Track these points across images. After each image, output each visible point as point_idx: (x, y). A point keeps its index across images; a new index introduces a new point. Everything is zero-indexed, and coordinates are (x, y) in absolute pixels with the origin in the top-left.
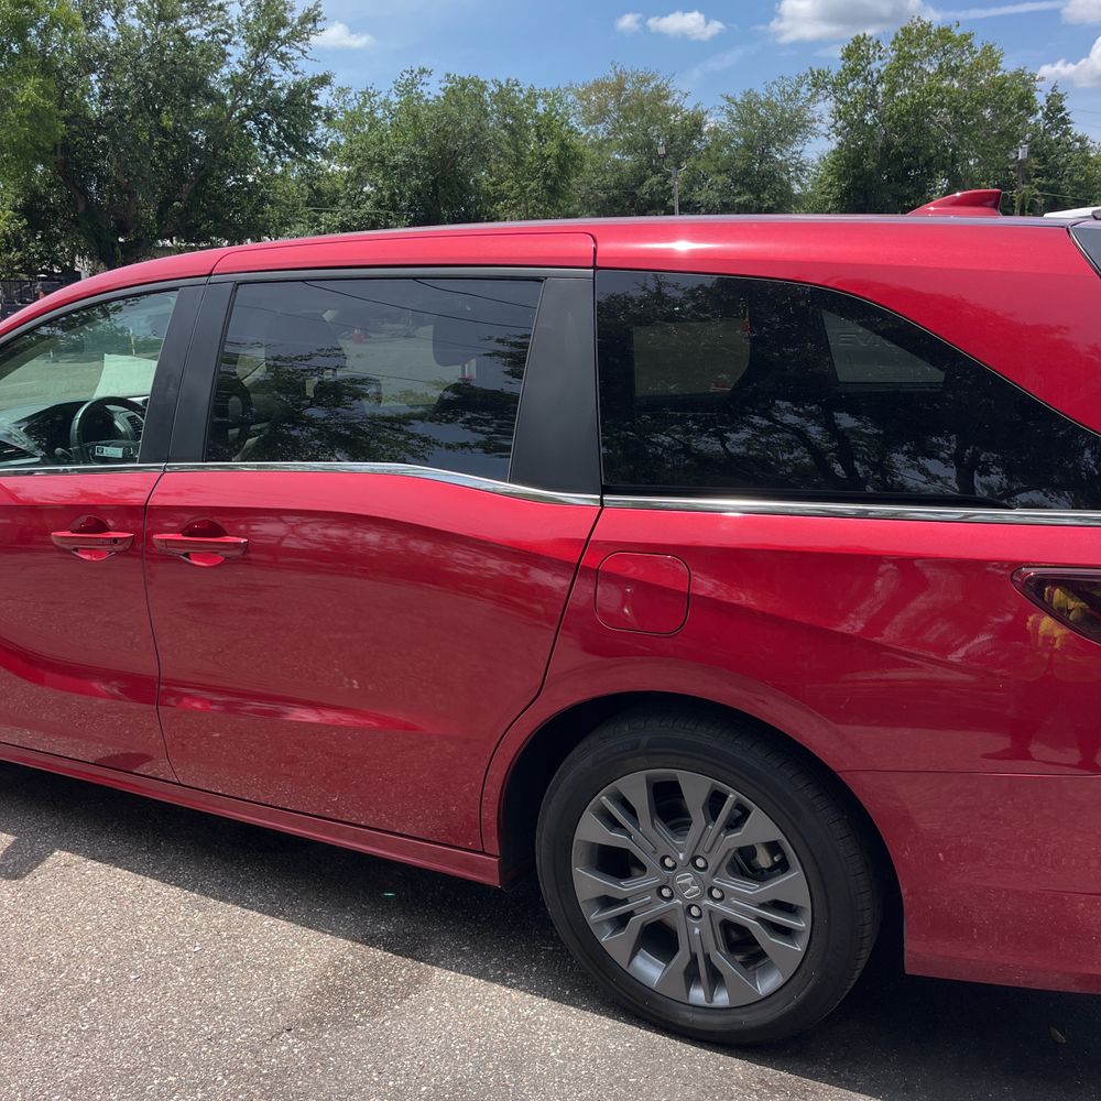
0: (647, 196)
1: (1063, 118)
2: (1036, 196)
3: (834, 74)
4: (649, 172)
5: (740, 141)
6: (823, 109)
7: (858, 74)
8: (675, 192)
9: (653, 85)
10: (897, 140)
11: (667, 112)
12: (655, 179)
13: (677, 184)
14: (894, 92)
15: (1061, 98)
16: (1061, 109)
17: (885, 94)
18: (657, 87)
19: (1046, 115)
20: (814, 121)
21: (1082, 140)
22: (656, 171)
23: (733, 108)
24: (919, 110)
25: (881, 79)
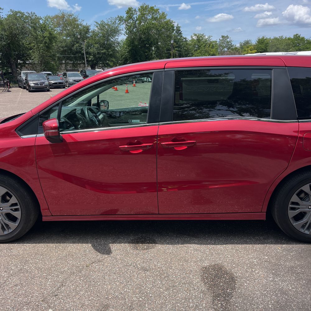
0: (75, 50)
1: (180, 33)
2: (176, 53)
3: (125, 17)
4: (75, 43)
5: (101, 35)
6: (123, 27)
7: (131, 18)
8: (84, 49)
9: (73, 17)
10: (143, 36)
11: (78, 25)
12: (77, 45)
13: (84, 47)
14: (140, 23)
15: (179, 27)
16: (180, 30)
17: (138, 24)
18: (74, 18)
19: (176, 32)
20: (121, 30)
21: (185, 39)
22: (78, 43)
23: (98, 25)
24: (148, 29)
25: (137, 20)
